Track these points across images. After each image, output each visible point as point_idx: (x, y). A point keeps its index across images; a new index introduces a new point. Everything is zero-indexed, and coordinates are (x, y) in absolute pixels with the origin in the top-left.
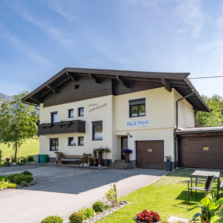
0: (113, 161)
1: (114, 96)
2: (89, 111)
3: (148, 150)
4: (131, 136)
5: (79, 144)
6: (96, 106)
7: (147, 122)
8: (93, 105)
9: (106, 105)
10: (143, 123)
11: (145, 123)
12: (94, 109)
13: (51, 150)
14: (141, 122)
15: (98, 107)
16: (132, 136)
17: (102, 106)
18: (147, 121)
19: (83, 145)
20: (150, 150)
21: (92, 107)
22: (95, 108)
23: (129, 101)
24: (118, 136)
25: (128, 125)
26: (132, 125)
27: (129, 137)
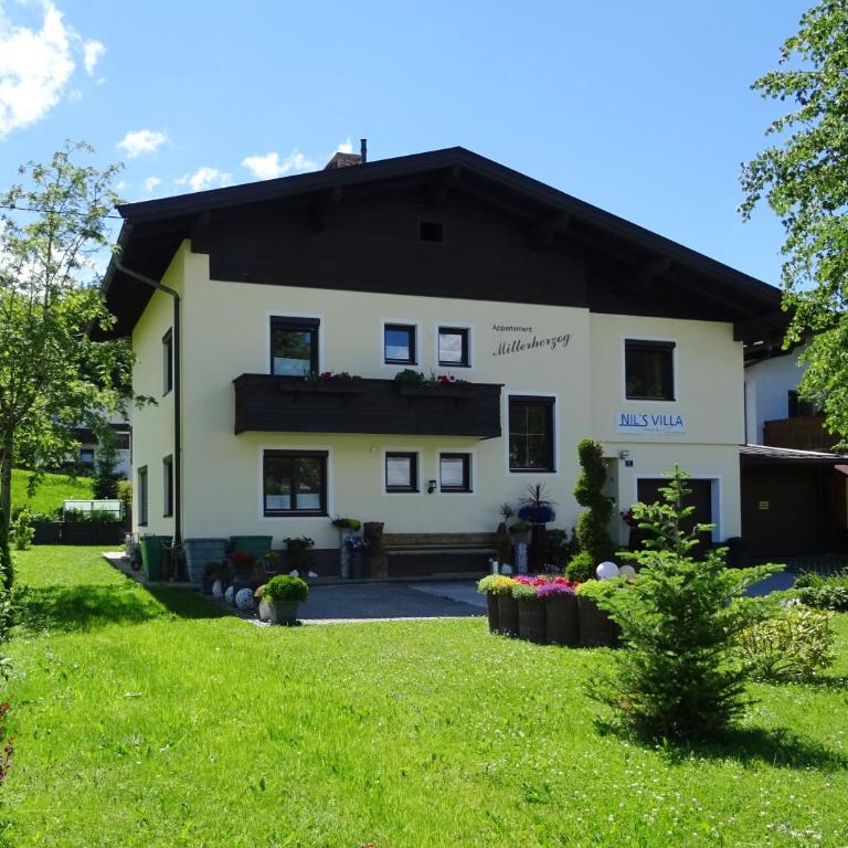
2: (496, 350)
4: (629, 464)
6: (525, 338)
7: (679, 421)
8: (516, 329)
9: (567, 338)
10: (668, 422)
11: (674, 422)
12: (518, 347)
14: (662, 419)
15: (535, 344)
16: (631, 463)
17: (553, 343)
18: (680, 417)
21: (509, 338)
22: (525, 341)
23: (625, 341)
25: (625, 423)
26: (637, 425)
27: (621, 464)
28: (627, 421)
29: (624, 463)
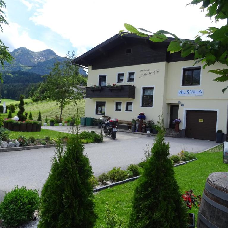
0: (162, 129)
1: (167, 63)
2: (140, 76)
3: (200, 120)
4: (182, 105)
5: (127, 110)
6: (147, 72)
7: (201, 92)
8: (145, 71)
9: (158, 71)
10: (196, 92)
11: (198, 92)
12: (145, 75)
13: (97, 113)
14: (194, 91)
15: (150, 73)
16: (183, 105)
17: (154, 73)
18: (201, 90)
19: (131, 111)
20: (201, 121)
21: (144, 73)
22: (147, 73)
23: (183, 68)
24: (168, 104)
25: (180, 93)
26: (184, 93)
27: (180, 106)
28: (181, 92)
29: (181, 105)
